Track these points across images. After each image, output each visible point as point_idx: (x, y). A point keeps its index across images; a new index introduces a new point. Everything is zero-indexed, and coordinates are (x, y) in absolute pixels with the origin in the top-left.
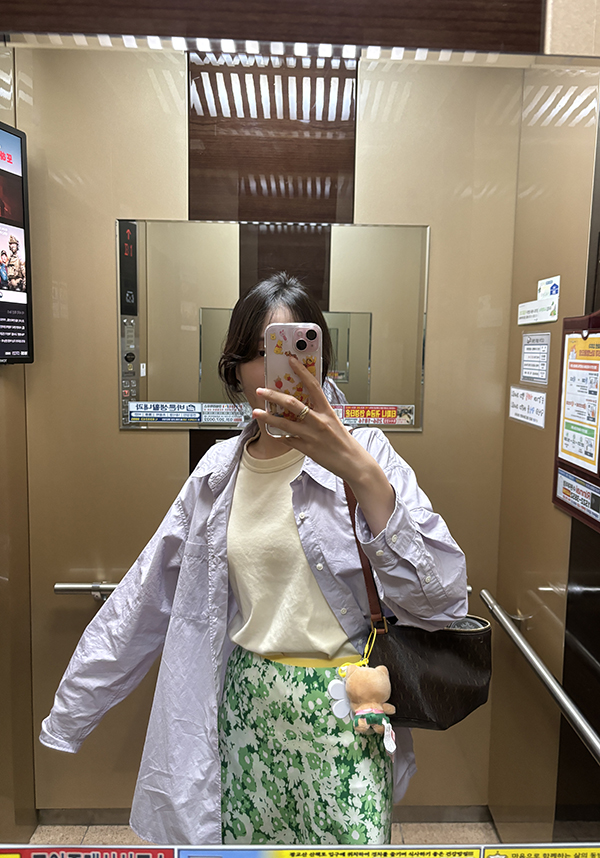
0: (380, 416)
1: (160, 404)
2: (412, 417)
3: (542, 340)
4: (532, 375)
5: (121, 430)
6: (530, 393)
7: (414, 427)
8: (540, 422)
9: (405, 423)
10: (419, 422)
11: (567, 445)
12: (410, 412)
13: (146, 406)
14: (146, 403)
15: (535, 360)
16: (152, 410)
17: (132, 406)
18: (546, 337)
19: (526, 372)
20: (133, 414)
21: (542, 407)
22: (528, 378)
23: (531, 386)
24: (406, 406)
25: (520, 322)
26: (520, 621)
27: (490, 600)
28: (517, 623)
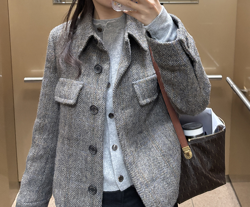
26: (245, 92)
27: (231, 82)
28: (244, 93)
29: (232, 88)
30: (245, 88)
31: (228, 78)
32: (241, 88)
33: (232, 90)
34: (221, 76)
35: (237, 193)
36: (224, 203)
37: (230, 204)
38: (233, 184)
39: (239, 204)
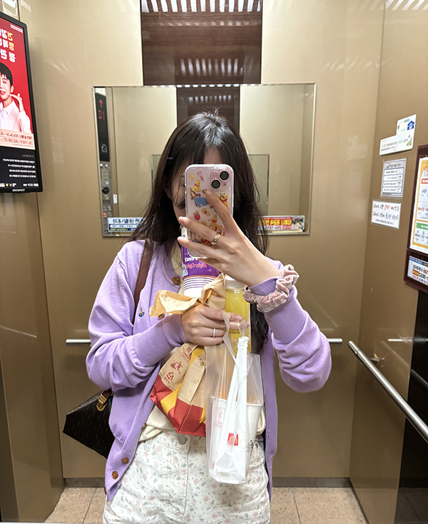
0: (280, 224)
1: (129, 219)
2: (303, 224)
3: (400, 165)
4: (390, 191)
5: (104, 237)
6: (388, 204)
8: (396, 224)
10: (308, 228)
11: (417, 239)
12: (301, 220)
13: (119, 220)
14: (120, 218)
15: (393, 180)
16: (124, 223)
17: (110, 220)
18: (403, 162)
19: (386, 189)
20: (111, 226)
21: (398, 213)
22: (387, 193)
23: (390, 199)
24: (299, 217)
25: (381, 153)
26: (376, 361)
27: (356, 348)
28: (374, 363)
29: (357, 356)
30: (375, 356)
31: (350, 342)
32: (369, 356)
33: (356, 358)
34: (340, 340)
35: (361, 502)
36: (342, 515)
37: (351, 516)
38: (355, 489)
39: (363, 517)
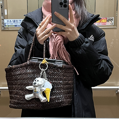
0: (100, 22)
1: (16, 20)
2: (113, 22)
5: (2, 30)
7: (113, 26)
9: (110, 24)
10: (115, 24)
12: (112, 20)
13: (10, 21)
14: (10, 20)
16: (13, 22)
17: (5, 21)
20: (6, 24)
24: (110, 18)
